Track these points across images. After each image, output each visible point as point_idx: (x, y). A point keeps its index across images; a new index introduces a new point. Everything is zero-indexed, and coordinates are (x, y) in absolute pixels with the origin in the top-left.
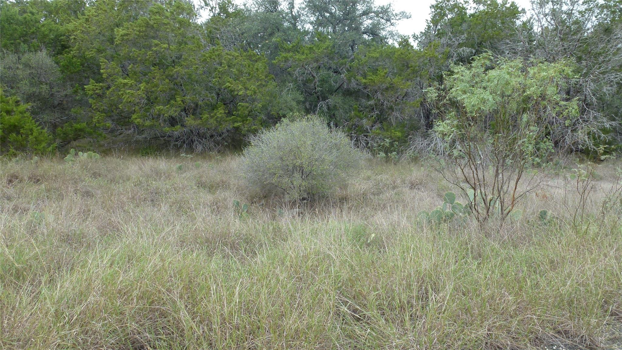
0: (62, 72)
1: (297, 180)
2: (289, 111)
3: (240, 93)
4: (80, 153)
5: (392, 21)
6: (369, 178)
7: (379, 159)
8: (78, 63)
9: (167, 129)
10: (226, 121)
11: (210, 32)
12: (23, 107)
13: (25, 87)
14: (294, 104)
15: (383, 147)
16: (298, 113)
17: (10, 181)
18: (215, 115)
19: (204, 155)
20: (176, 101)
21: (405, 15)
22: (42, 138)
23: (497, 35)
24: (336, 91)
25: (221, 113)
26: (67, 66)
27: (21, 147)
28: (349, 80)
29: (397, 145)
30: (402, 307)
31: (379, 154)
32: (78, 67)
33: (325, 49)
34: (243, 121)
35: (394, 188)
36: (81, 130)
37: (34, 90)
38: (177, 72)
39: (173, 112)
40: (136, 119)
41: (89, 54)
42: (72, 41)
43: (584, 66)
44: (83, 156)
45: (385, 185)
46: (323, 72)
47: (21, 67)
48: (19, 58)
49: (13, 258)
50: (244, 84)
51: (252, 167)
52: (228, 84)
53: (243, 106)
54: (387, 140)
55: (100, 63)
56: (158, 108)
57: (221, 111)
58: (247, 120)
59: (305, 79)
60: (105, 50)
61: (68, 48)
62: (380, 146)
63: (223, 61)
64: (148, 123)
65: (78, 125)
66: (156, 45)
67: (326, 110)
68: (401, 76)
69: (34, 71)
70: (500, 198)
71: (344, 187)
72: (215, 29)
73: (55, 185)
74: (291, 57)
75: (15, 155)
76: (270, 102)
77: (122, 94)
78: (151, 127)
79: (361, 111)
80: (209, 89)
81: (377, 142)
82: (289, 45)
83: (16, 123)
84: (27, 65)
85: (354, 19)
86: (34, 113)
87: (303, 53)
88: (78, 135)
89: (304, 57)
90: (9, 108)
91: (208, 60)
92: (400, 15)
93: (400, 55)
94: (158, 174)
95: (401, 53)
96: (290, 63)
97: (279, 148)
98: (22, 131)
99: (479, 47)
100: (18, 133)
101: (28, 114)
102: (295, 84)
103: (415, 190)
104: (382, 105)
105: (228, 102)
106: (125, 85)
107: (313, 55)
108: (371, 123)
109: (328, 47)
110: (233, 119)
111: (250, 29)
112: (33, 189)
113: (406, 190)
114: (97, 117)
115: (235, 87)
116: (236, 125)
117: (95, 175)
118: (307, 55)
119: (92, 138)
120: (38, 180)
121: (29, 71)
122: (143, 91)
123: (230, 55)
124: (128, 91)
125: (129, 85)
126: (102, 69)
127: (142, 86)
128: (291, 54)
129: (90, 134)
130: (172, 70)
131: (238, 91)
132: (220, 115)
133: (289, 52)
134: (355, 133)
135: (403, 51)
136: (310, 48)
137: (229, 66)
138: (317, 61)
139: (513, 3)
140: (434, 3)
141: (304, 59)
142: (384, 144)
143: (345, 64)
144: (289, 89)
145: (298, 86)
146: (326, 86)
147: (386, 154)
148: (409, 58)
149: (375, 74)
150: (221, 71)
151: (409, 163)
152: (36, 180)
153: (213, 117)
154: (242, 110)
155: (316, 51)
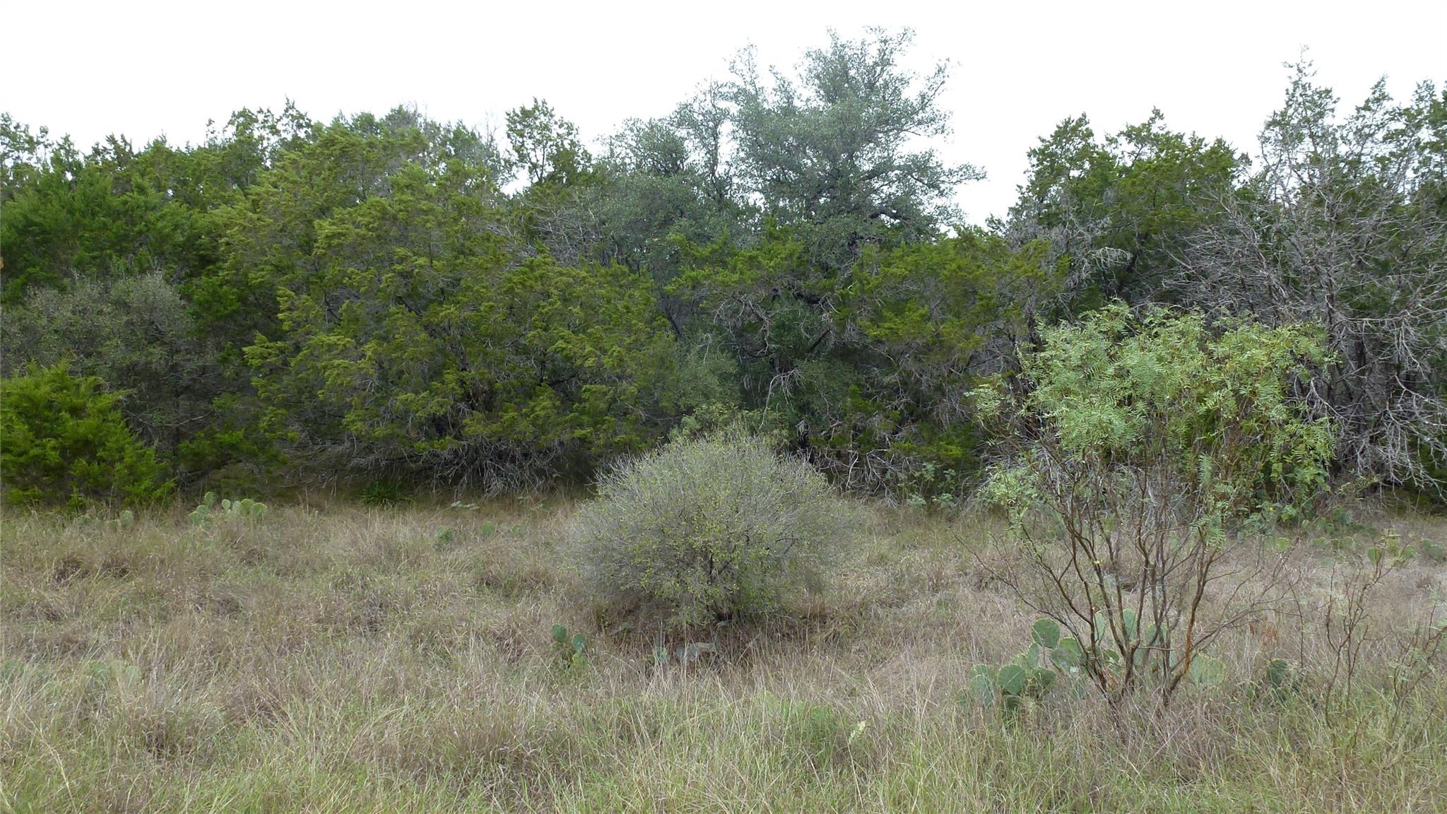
0: (197, 316)
2: (701, 398)
3: (589, 362)
4: (226, 502)
5: (943, 186)
6: (882, 560)
7: (911, 510)
8: (231, 297)
9: (422, 445)
10: (558, 424)
11: (530, 219)
12: (107, 399)
13: (116, 352)
14: (713, 381)
15: (920, 481)
16: (719, 405)
17: (62, 574)
18: (533, 411)
19: (507, 500)
20: (443, 383)
21: (969, 173)
22: (144, 469)
23: (1183, 218)
24: (812, 349)
25: (544, 408)
26: (207, 302)
27: (98, 491)
28: (842, 324)
29: (952, 477)
31: (910, 498)
32: (231, 306)
33: (786, 259)
34: (596, 423)
35: (935, 589)
36: (233, 446)
37: (135, 358)
38: (446, 316)
39: (435, 406)
40: (354, 422)
41: (255, 277)
42: (222, 249)
43: (1392, 287)
44: (233, 509)
45: (916, 581)
46: (782, 310)
47: (107, 309)
48: (107, 290)
50: (597, 342)
52: (560, 343)
53: (595, 392)
54: (930, 466)
55: (278, 299)
56: (402, 397)
57: (544, 404)
58: (603, 422)
59: (739, 324)
60: (291, 268)
61: (213, 262)
62: (912, 477)
63: (552, 290)
64: (380, 431)
65: (227, 436)
66: (402, 260)
67: (789, 394)
68: (958, 317)
69: (135, 317)
71: (817, 587)
72: (540, 212)
73: (159, 585)
74: (707, 277)
75: (82, 508)
76: (660, 378)
77: (325, 368)
78: (388, 439)
79: (869, 396)
80: (525, 351)
81: (907, 469)
82: (705, 251)
83: (90, 436)
84: (122, 305)
85: (848, 188)
86: (131, 410)
87: (734, 270)
88: (226, 456)
89: (736, 277)
90: (77, 401)
91: (517, 290)
92: (961, 173)
93: (955, 271)
94: (391, 555)
95: (959, 267)
96: (703, 291)
97: (656, 507)
98: (100, 453)
99: (1142, 244)
100: (93, 457)
101: (117, 415)
102: (717, 335)
103: (987, 592)
104: (918, 381)
105: (566, 377)
106: (331, 347)
107: (756, 273)
108: (891, 425)
109: (791, 255)
110: (571, 420)
111: (618, 213)
112: (109, 592)
113: (965, 592)
114: (267, 418)
115: (576, 350)
116: (579, 433)
117: (251, 558)
118: (742, 273)
119: (257, 465)
120: (124, 571)
121: (125, 318)
122: (370, 359)
123: (569, 275)
124: (336, 362)
125: (340, 347)
126: (283, 311)
127: (370, 348)
128: (707, 270)
129: (252, 455)
130: (437, 313)
131: (586, 358)
132: (542, 413)
133: (700, 267)
134: (854, 448)
135: (963, 262)
136: (751, 258)
137: (565, 300)
138: (767, 282)
139: (1219, 141)
140: (1038, 145)
141: (735, 282)
142: (922, 475)
143: (832, 290)
144: (706, 346)
145: (726, 338)
146: (789, 338)
147: (926, 498)
148: (976, 279)
149: (899, 312)
150: (547, 313)
151: (981, 521)
152: (119, 569)
153: (527, 415)
154: (592, 400)
155: (765, 262)
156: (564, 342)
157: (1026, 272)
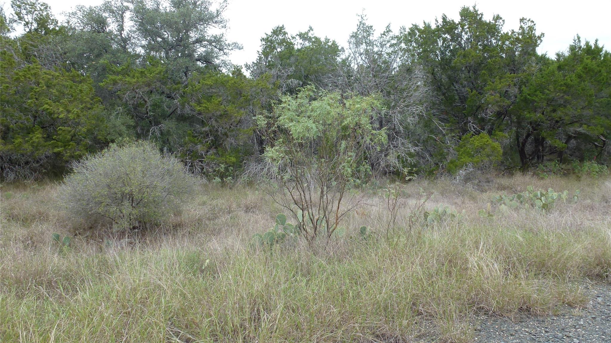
1: (127, 208)
2: (118, 136)
3: (61, 116)
5: (225, 51)
6: (204, 203)
7: (215, 184)
10: (45, 146)
11: (26, 49)
14: (123, 128)
15: (219, 172)
16: (128, 139)
18: (31, 139)
19: (17, 183)
21: (237, 46)
23: (321, 69)
24: (169, 116)
25: (37, 138)
28: (183, 106)
29: (232, 170)
30: (235, 331)
31: (215, 179)
33: (158, 74)
34: (65, 146)
35: (229, 212)
43: (392, 100)
45: (221, 210)
46: (155, 97)
50: (65, 107)
51: (75, 196)
52: (46, 106)
53: (64, 130)
54: (222, 166)
57: (38, 136)
58: (69, 145)
59: (135, 103)
62: (215, 171)
63: (41, 81)
67: (159, 135)
68: (234, 104)
70: (326, 217)
71: (178, 213)
72: (32, 45)
74: (121, 80)
76: (97, 126)
79: (196, 137)
80: (25, 111)
81: (213, 168)
82: (119, 68)
85: (186, 47)
87: (133, 77)
89: (134, 80)
91: (21, 79)
92: (232, 46)
93: (233, 84)
95: (235, 82)
96: (119, 86)
97: (106, 175)
99: (305, 79)
102: (124, 108)
103: (250, 214)
104: (217, 131)
105: (47, 125)
107: (144, 79)
108: (205, 149)
109: (160, 72)
110: (52, 144)
111: (74, 49)
113: (241, 213)
115: (54, 110)
116: (56, 150)
118: (138, 78)
123: (49, 74)
128: (120, 77)
131: (59, 114)
132: (37, 140)
133: (118, 75)
134: (190, 159)
135: (236, 80)
136: (141, 72)
137: (48, 87)
138: (149, 85)
139: (334, 42)
140: (265, 37)
141: (135, 82)
142: (219, 170)
143: (179, 90)
144: (119, 113)
145: (129, 110)
146: (159, 110)
147: (222, 179)
148: (242, 87)
149: (209, 101)
150: (38, 91)
151: (244, 188)
153: (28, 141)
154: (63, 134)
155: (148, 75)
156: (47, 105)
157: (262, 86)
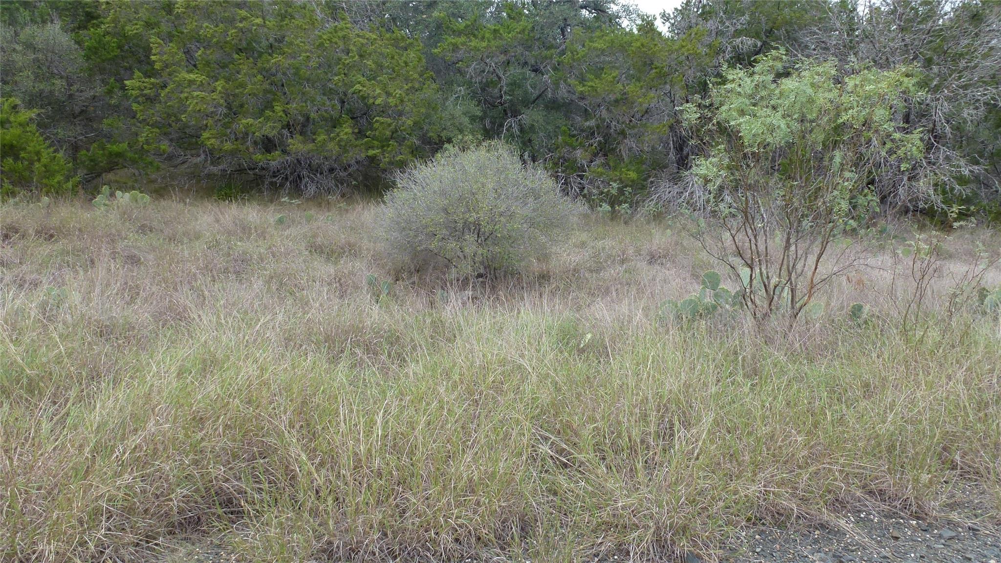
0: (88, 58)
1: (470, 245)
2: (457, 132)
3: (378, 102)
4: (119, 193)
6: (583, 245)
7: (600, 215)
8: (113, 45)
9: (258, 157)
10: (356, 146)
12: (26, 115)
13: (27, 81)
14: (466, 120)
15: (608, 195)
16: (471, 137)
17: (6, 236)
18: (338, 135)
19: (319, 200)
20: (274, 112)
22: (57, 168)
23: (798, 18)
24: (534, 102)
25: (346, 133)
26: (95, 48)
27: (23, 182)
28: (556, 84)
29: (630, 193)
30: (632, 449)
31: (601, 206)
32: (112, 51)
33: (520, 33)
34: (383, 147)
35: (623, 262)
36: (119, 155)
37: (42, 87)
38: (275, 63)
39: (270, 129)
40: (208, 138)
41: (131, 30)
42: (103, 7)
43: (935, 74)
44: (124, 198)
45: (609, 256)
46: (514, 71)
47: (19, 48)
48: (17, 34)
49: (23, 360)
50: (384, 87)
51: (398, 223)
52: (358, 87)
53: (383, 123)
54: (615, 185)
55: (151, 45)
56: (244, 121)
57: (346, 130)
58: (388, 146)
59: (484, 80)
60: (157, 24)
61: (98, 17)
62: (602, 193)
63: (351, 47)
64: (228, 146)
65: (114, 147)
66: (243, 19)
67: (518, 133)
68: (639, 81)
69: (40, 56)
70: (791, 283)
71: (544, 257)
74: (463, 44)
75: (13, 194)
76: (428, 116)
77: (187, 98)
78: (233, 153)
79: (574, 136)
80: (329, 93)
81: (598, 187)
82: (461, 24)
83: (14, 142)
84: (29, 46)
86: (41, 125)
87: (483, 38)
88: (114, 162)
89: (484, 44)
90: (2, 116)
91: (326, 45)
93: (639, 47)
94: (245, 230)
95: (642, 45)
96: (460, 54)
97: (443, 193)
98: (22, 154)
99: (767, 37)
100: (17, 158)
101: (33, 127)
102: (468, 89)
103: (656, 266)
104: (609, 127)
105: (359, 115)
106: (191, 82)
107: (499, 42)
108: (588, 156)
109: (524, 30)
110: (366, 142)
112: (46, 249)
113: (642, 265)
114: (145, 135)
115: (369, 92)
116: (371, 152)
117: (144, 229)
118: (489, 41)
119: (138, 169)
120: (52, 236)
121: (33, 56)
122: (220, 93)
123: (363, 37)
124: (195, 94)
125: (198, 83)
126: (155, 55)
127: (220, 85)
128: (463, 39)
129: (134, 162)
130: (268, 61)
131: (375, 98)
132: (345, 137)
133: (459, 35)
134: (563, 172)
135: (645, 41)
136: (495, 30)
137: (361, 56)
138: (505, 52)
141: (485, 48)
142: (609, 191)
143: (551, 58)
144: (459, 97)
145: (473, 92)
146: (519, 92)
147: (612, 206)
148: (654, 53)
149: (598, 77)
150: (348, 64)
151: (648, 223)
152: (48, 235)
153: (334, 139)
154: (380, 129)
155: (505, 35)
156: (361, 85)
157: (688, 50)
